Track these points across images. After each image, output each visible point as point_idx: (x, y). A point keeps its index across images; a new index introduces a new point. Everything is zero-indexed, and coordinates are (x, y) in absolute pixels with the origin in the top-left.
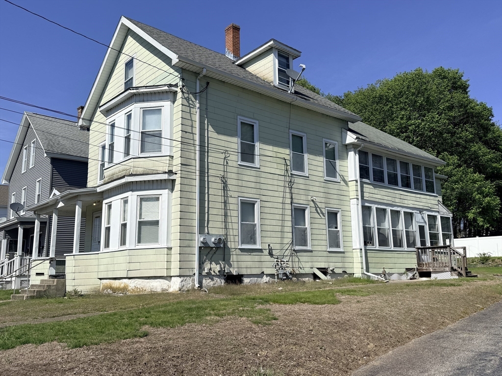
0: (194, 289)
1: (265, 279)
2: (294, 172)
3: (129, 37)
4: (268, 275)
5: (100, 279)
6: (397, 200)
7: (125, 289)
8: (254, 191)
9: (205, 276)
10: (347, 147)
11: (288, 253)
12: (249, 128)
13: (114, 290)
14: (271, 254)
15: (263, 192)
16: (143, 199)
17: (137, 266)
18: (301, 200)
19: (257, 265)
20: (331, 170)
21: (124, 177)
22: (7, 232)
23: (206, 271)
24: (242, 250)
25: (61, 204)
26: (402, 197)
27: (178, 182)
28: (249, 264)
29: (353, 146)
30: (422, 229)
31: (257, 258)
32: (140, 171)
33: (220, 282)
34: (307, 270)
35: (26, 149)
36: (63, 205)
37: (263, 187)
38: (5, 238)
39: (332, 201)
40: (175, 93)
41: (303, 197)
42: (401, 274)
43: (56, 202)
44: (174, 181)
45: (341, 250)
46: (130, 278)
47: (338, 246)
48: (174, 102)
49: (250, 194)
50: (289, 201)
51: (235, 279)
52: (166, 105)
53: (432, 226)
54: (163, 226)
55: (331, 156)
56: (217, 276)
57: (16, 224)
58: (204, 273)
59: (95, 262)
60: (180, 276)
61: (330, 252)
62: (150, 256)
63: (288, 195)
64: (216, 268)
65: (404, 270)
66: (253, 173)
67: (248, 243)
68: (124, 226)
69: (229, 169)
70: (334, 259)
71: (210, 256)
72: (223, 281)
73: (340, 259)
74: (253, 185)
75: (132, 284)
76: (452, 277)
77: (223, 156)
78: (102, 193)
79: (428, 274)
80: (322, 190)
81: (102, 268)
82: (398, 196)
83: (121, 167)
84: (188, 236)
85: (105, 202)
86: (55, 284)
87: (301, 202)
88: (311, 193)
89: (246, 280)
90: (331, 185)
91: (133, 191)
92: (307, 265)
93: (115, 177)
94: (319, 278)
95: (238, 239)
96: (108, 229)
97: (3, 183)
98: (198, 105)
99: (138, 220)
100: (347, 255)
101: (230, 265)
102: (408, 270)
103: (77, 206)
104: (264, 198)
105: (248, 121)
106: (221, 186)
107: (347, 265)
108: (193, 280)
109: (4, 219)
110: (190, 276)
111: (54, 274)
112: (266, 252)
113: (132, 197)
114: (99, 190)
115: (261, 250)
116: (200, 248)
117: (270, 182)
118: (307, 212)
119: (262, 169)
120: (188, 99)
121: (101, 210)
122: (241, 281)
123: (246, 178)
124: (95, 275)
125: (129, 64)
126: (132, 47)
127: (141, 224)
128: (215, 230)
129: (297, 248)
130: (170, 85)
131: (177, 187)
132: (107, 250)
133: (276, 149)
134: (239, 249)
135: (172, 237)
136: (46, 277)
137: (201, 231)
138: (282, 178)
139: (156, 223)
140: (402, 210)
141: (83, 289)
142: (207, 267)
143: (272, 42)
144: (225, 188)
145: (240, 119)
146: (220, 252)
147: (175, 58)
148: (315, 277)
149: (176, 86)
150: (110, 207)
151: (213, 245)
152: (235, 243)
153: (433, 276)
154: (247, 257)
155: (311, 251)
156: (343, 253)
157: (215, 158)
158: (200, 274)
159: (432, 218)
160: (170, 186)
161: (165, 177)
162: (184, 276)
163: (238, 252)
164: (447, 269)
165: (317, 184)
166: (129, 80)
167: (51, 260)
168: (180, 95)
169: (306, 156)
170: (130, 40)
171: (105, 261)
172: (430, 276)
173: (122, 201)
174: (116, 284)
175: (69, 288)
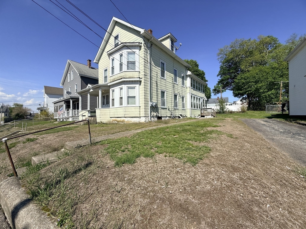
0: (149, 121)
1: (168, 118)
2: (175, 83)
3: (116, 26)
4: (168, 117)
5: (111, 117)
6: (197, 94)
7: (123, 121)
8: (164, 88)
9: (152, 117)
10: (187, 76)
11: (173, 109)
12: (163, 65)
13: (118, 122)
14: (169, 110)
15: (167, 88)
16: (129, 88)
17: (128, 113)
18: (176, 92)
19: (165, 113)
20: (183, 83)
21: (122, 79)
22: (65, 102)
23: (152, 115)
24: (162, 108)
25: (91, 90)
26: (199, 93)
27: (143, 82)
28: (164, 113)
29: (189, 76)
30: (202, 103)
31: (165, 111)
32: (128, 77)
33: (156, 119)
34: (177, 115)
35: (69, 73)
36: (93, 90)
37: (167, 86)
38: (64, 104)
39: (183, 93)
40: (141, 47)
41: (177, 91)
42: (197, 116)
43: (89, 90)
44: (141, 81)
45: (185, 109)
46: (125, 117)
47: (184, 108)
48: (140, 50)
49: (164, 89)
50: (173, 92)
51: (159, 118)
52: (137, 51)
53: (204, 102)
54: (137, 98)
55: (183, 78)
56: (155, 117)
57: (69, 99)
58: (152, 116)
59: (108, 111)
60: (145, 117)
61: (182, 110)
62: (133, 109)
63: (173, 90)
64: (155, 114)
65: (198, 115)
66: (164, 81)
67: (163, 106)
68: (121, 98)
69: (158, 79)
70: (183, 112)
71: (153, 110)
72: (157, 119)
73: (184, 112)
74: (164, 85)
75: (126, 119)
76: (212, 117)
77: (156, 74)
78: (110, 86)
79: (204, 116)
80: (181, 89)
81: (111, 113)
82: (198, 93)
83: (119, 75)
84: (147, 102)
85: (111, 89)
86: (93, 119)
87: (176, 93)
88: (179, 90)
89: (163, 118)
90: (183, 88)
91: (125, 84)
92: (178, 113)
93: (116, 80)
94: (180, 118)
95: (161, 104)
96: (113, 100)
97: (61, 85)
98: (149, 53)
99: (127, 96)
100: (186, 110)
101: (159, 114)
102: (199, 115)
103: (100, 91)
104: (167, 91)
105: (163, 62)
106: (156, 85)
107: (186, 114)
108: (149, 118)
109: (62, 98)
110: (148, 117)
111: (90, 116)
112: (168, 109)
113: (125, 87)
114: (109, 84)
115: (166, 108)
116: (151, 107)
117: (168, 85)
118: (177, 96)
119: (167, 80)
120: (146, 49)
121: (109, 92)
122: (161, 119)
123: (162, 83)
124: (109, 116)
125: (116, 38)
126: (118, 30)
127: (128, 97)
128: (154, 100)
129: (175, 108)
130: (139, 43)
131: (142, 83)
132: (113, 107)
133: (170, 74)
134: (161, 108)
135: (141, 103)
136: (87, 117)
137: (151, 101)
138: (172, 84)
139: (134, 97)
140: (198, 97)
141: (104, 121)
142: (152, 113)
143: (170, 34)
144: (157, 86)
145: (161, 61)
146: (156, 108)
147: (142, 31)
148: (179, 117)
149: (141, 43)
150: (113, 91)
151: (154, 106)
152: (159, 106)
153: (205, 117)
154: (163, 111)
155: (178, 109)
156: (185, 110)
157: (154, 74)
158: (151, 116)
159: (204, 100)
160: (139, 83)
161: (138, 79)
162: (146, 117)
163: (160, 109)
164: (210, 115)
165: (180, 87)
166: (117, 44)
167: (88, 111)
168: (143, 47)
169: (177, 78)
170: (117, 28)
171: (113, 111)
172: (204, 117)
173: (120, 89)
174: (119, 119)
175: (98, 121)
